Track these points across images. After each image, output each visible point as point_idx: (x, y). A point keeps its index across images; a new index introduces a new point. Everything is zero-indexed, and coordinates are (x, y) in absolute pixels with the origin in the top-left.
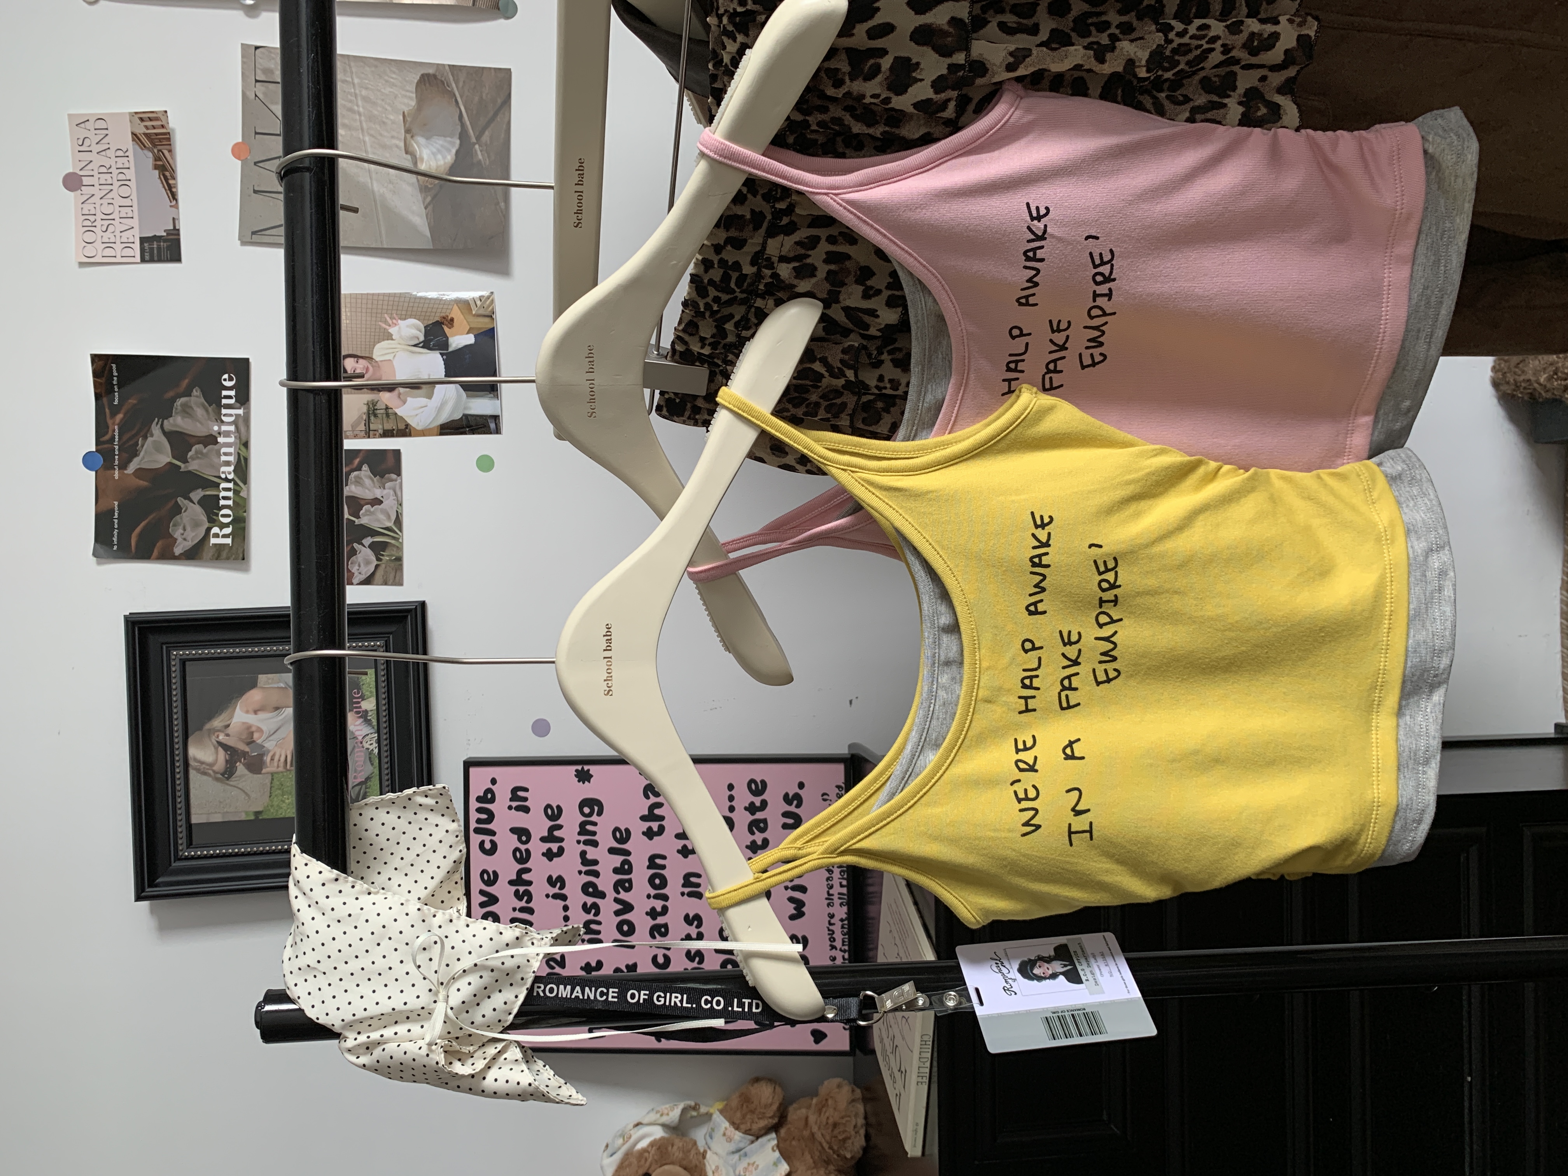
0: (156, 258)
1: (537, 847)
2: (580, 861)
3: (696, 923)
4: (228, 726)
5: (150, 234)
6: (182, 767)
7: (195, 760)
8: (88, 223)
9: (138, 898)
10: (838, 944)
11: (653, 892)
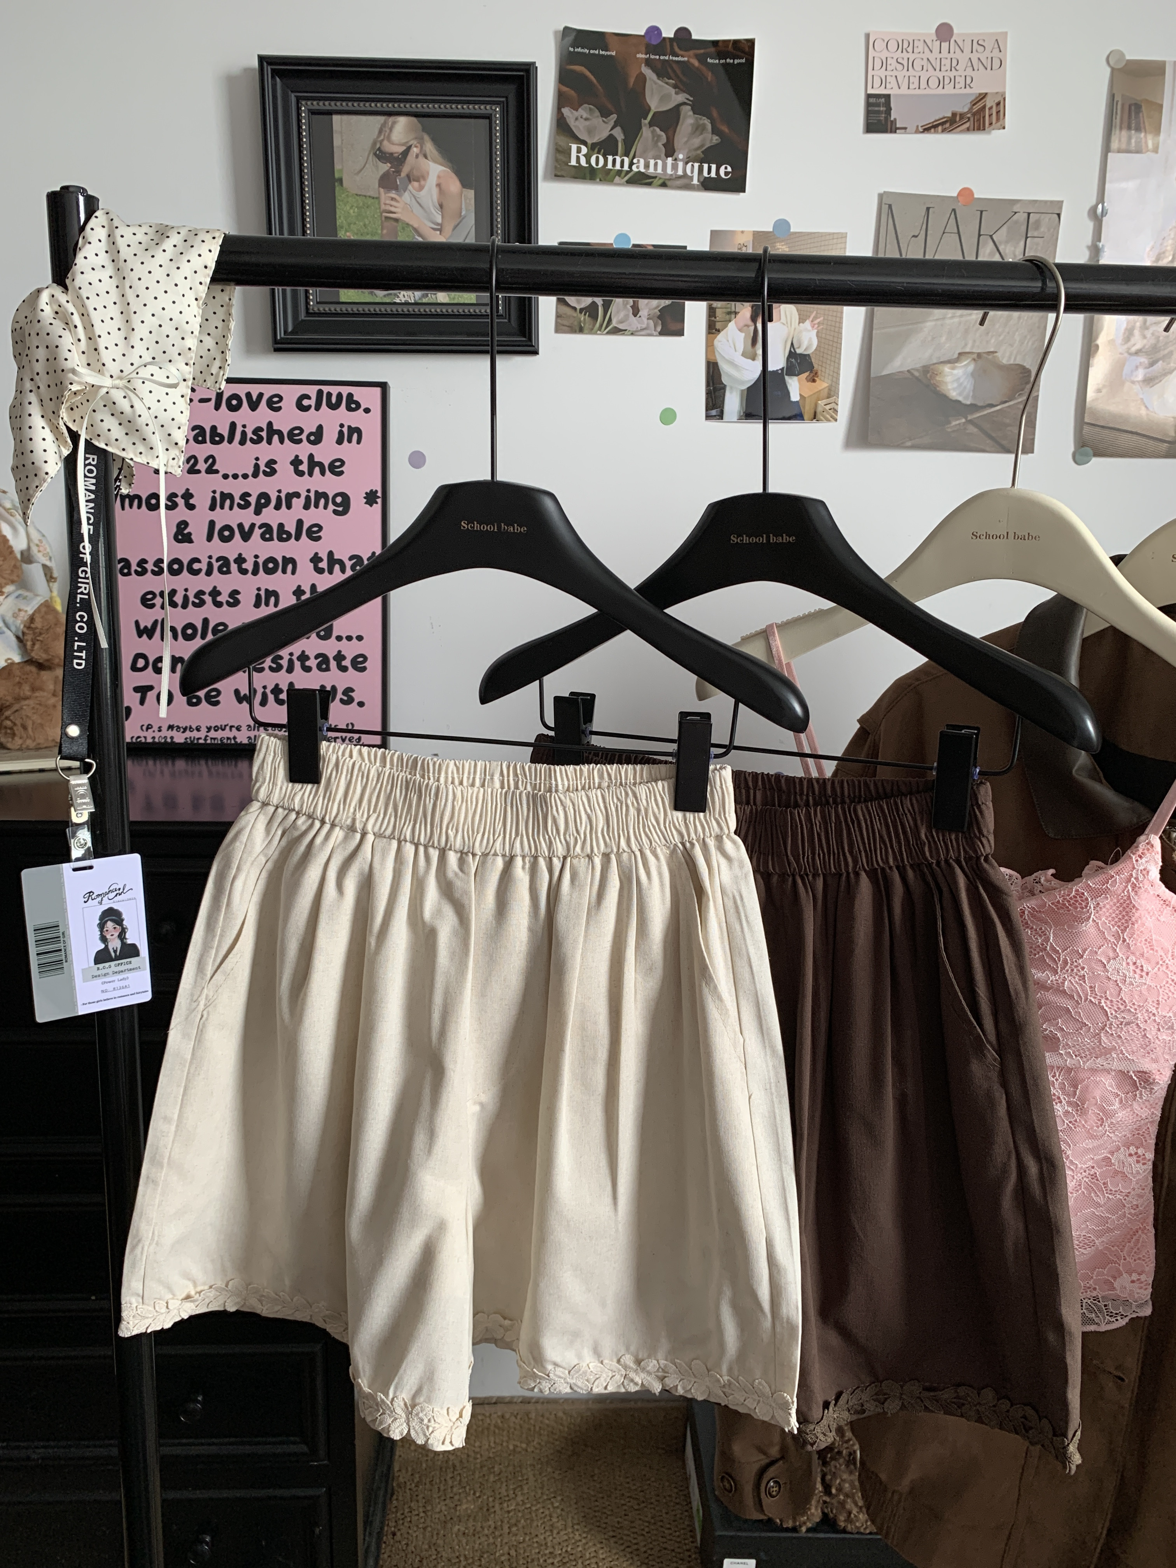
0: (870, 109)
1: (304, 450)
2: (291, 492)
3: (231, 601)
4: (426, 157)
5: (892, 105)
6: (387, 109)
7: (394, 123)
8: (905, 45)
9: (262, 59)
11: (261, 561)
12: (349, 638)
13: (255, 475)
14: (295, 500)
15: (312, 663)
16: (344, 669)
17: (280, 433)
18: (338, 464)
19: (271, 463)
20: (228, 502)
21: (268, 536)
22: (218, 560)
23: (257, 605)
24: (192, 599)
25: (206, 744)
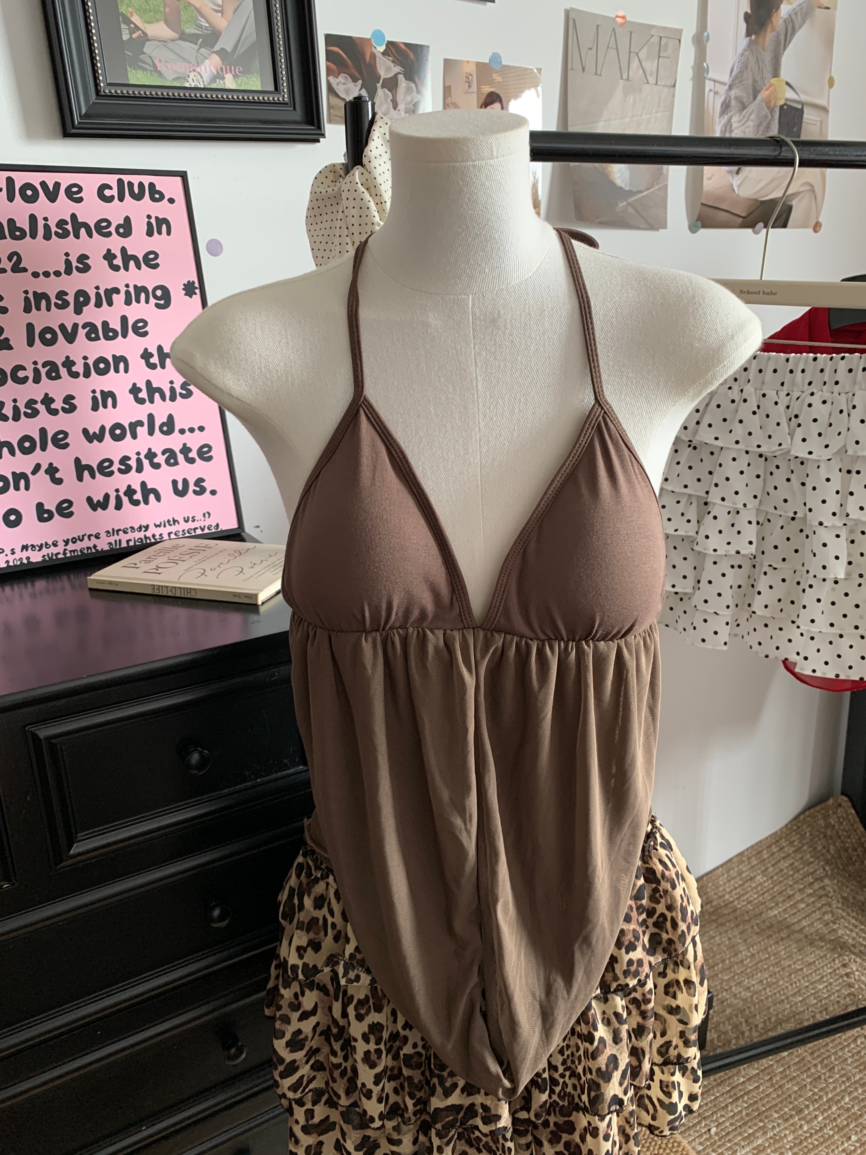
1: (115, 243)
2: (109, 288)
3: (67, 407)
10: (71, 547)
11: (90, 362)
12: (192, 430)
13: (68, 271)
14: (114, 296)
15: (160, 459)
16: (191, 461)
17: (86, 226)
18: (152, 256)
19: (83, 258)
20: (43, 303)
21: (93, 336)
22: (44, 365)
23: (95, 408)
24: (23, 409)
25: (66, 558)
